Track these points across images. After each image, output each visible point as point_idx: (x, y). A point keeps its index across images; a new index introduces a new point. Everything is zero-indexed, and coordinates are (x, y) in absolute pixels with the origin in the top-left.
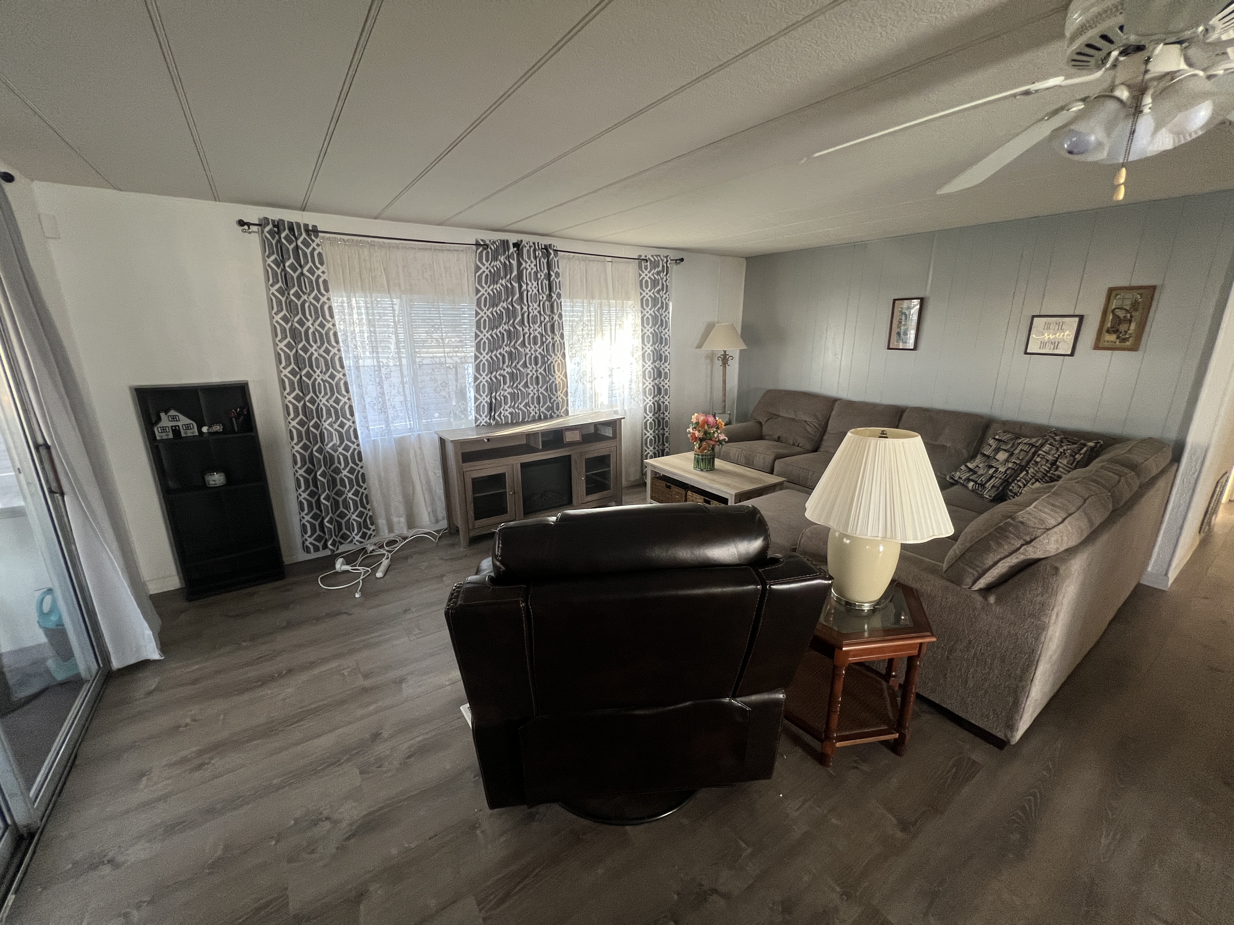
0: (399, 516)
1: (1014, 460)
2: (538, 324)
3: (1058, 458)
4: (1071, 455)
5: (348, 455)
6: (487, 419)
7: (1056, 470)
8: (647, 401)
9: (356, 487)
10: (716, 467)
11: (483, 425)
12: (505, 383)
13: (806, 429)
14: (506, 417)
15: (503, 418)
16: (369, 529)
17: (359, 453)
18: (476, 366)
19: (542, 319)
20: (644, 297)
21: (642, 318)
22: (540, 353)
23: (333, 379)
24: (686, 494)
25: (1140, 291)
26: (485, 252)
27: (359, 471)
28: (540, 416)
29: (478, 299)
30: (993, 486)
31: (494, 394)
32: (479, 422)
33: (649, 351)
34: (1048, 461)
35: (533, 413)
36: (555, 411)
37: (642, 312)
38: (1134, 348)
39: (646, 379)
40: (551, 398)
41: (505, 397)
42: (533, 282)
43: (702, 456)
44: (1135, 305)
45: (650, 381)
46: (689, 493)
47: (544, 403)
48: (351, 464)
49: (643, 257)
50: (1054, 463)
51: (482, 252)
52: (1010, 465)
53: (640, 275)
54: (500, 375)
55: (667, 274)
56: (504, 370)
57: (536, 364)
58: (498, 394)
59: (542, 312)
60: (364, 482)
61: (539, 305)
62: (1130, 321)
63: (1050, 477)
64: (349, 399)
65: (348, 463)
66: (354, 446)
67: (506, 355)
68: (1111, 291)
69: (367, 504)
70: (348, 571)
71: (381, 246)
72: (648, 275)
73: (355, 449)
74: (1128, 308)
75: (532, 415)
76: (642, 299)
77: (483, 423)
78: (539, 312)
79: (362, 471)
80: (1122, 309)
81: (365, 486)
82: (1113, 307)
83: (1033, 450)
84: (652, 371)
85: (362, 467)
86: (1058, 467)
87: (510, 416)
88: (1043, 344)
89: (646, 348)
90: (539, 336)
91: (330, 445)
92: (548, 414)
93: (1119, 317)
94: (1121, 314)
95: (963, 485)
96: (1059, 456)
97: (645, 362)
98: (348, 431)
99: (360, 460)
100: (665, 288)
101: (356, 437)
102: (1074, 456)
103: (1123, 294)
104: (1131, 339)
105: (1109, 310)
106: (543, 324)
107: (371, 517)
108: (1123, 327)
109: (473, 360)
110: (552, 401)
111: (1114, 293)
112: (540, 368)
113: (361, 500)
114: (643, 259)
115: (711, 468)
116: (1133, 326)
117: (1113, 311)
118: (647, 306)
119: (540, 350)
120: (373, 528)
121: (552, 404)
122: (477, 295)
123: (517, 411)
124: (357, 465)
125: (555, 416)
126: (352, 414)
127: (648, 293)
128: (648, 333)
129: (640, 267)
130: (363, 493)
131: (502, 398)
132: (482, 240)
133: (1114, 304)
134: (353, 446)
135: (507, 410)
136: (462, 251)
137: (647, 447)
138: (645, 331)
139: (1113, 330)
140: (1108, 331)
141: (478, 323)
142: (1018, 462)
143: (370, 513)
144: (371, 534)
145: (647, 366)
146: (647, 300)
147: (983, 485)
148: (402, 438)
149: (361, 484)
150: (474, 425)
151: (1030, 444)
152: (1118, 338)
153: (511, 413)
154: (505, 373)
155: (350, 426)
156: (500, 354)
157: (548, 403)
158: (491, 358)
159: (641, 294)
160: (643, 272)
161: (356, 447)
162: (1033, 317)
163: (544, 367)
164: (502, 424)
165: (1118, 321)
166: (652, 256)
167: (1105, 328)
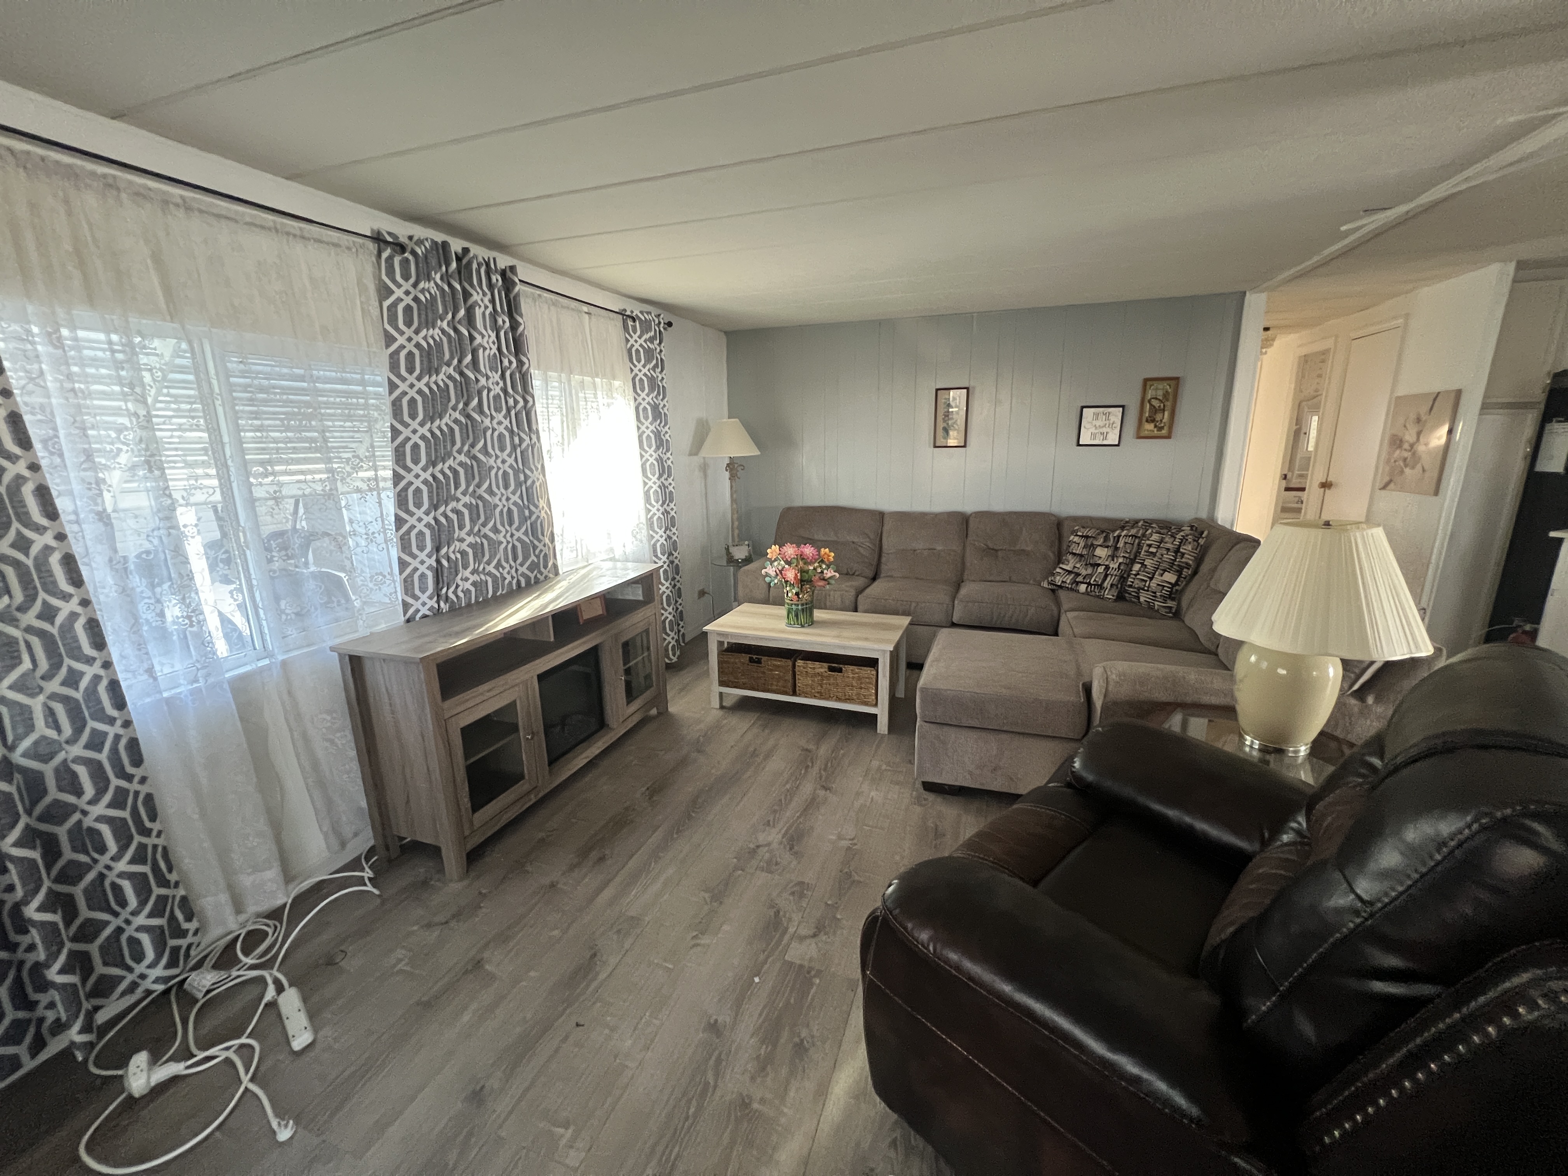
0: (256, 869)
1: (1122, 554)
2: (504, 411)
3: (1179, 546)
4: (1194, 540)
5: (103, 757)
6: (433, 603)
7: (1182, 557)
8: (657, 537)
9: (137, 839)
10: (815, 619)
11: (425, 616)
12: (461, 527)
13: (859, 553)
14: (467, 592)
15: (461, 595)
16: (183, 934)
17: (134, 745)
18: (399, 495)
19: (511, 402)
20: (637, 375)
21: (637, 408)
22: (511, 466)
23: (25, 551)
24: (794, 666)
25: (1169, 382)
26: (397, 260)
27: (137, 793)
28: (518, 582)
29: (391, 356)
30: (1112, 585)
31: (444, 551)
32: (411, 611)
33: (651, 460)
34: (1168, 550)
35: (509, 578)
36: (542, 569)
37: (635, 400)
38: (1168, 437)
39: (650, 504)
40: (535, 548)
41: (463, 553)
42: (490, 332)
43: (802, 605)
44: (1166, 395)
45: (657, 506)
46: (800, 663)
47: (526, 558)
48: (115, 782)
49: (628, 313)
50: (1177, 551)
51: (390, 259)
52: (1121, 560)
53: (627, 341)
54: (452, 511)
55: (660, 343)
56: (458, 500)
57: (506, 487)
58: (452, 549)
59: (510, 390)
60: (153, 817)
61: (503, 376)
62: (1164, 410)
63: (1179, 566)
64: (85, 603)
65: (107, 781)
66: (117, 729)
67: (461, 471)
68: (1147, 382)
69: (170, 870)
70: (175, 1080)
71: (140, 195)
72: (638, 341)
73: (117, 737)
74: (1161, 398)
75: (507, 582)
76: (634, 379)
77: (424, 611)
78: (505, 390)
79: (144, 790)
80: (1156, 399)
81: (156, 827)
82: (1149, 397)
83: (1137, 541)
84: (659, 490)
85: (143, 780)
86: (1183, 554)
87: (473, 589)
88: (1093, 436)
89: (647, 456)
90: (507, 434)
91: (26, 744)
92: (532, 576)
93: (1154, 407)
94: (1156, 403)
95: (1072, 589)
96: (1180, 543)
97: (647, 477)
98: (92, 692)
99: (137, 760)
100: (661, 365)
101: (120, 703)
102: (1197, 541)
103: (1156, 384)
104: (1165, 428)
105: (1146, 401)
106: (513, 413)
107: (184, 899)
108: (1158, 417)
109: (390, 484)
110: (537, 552)
111: (1149, 383)
112: (514, 493)
113: (156, 868)
114: (628, 316)
115: (812, 623)
116: (1166, 414)
117: (1149, 401)
118: (643, 390)
119: (511, 461)
120: (192, 926)
121: (538, 557)
122: (388, 346)
123: (483, 577)
124: (129, 778)
125: (542, 578)
126: (99, 643)
127: (643, 370)
128: (648, 432)
129: (625, 328)
130: (155, 847)
131: (459, 556)
132: (389, 234)
133: (1150, 394)
134: (111, 731)
135: (467, 579)
136: (349, 248)
137: (663, 609)
138: (643, 428)
139: (1151, 420)
140: (1147, 421)
141: (396, 405)
142: (1127, 555)
143: (181, 892)
144: (189, 946)
145: (650, 483)
146: (641, 380)
147: (1100, 586)
148: (243, 678)
149: (148, 824)
150: (402, 619)
151: (1132, 536)
152: (1156, 426)
153: (474, 584)
154: (460, 507)
155: (97, 678)
156: (450, 468)
157: (533, 558)
158: (434, 477)
159: (632, 370)
160: (632, 337)
161: (121, 731)
162: (1083, 407)
163: (519, 492)
164: (460, 608)
165: (1154, 410)
166: (642, 312)
167: (1144, 420)
